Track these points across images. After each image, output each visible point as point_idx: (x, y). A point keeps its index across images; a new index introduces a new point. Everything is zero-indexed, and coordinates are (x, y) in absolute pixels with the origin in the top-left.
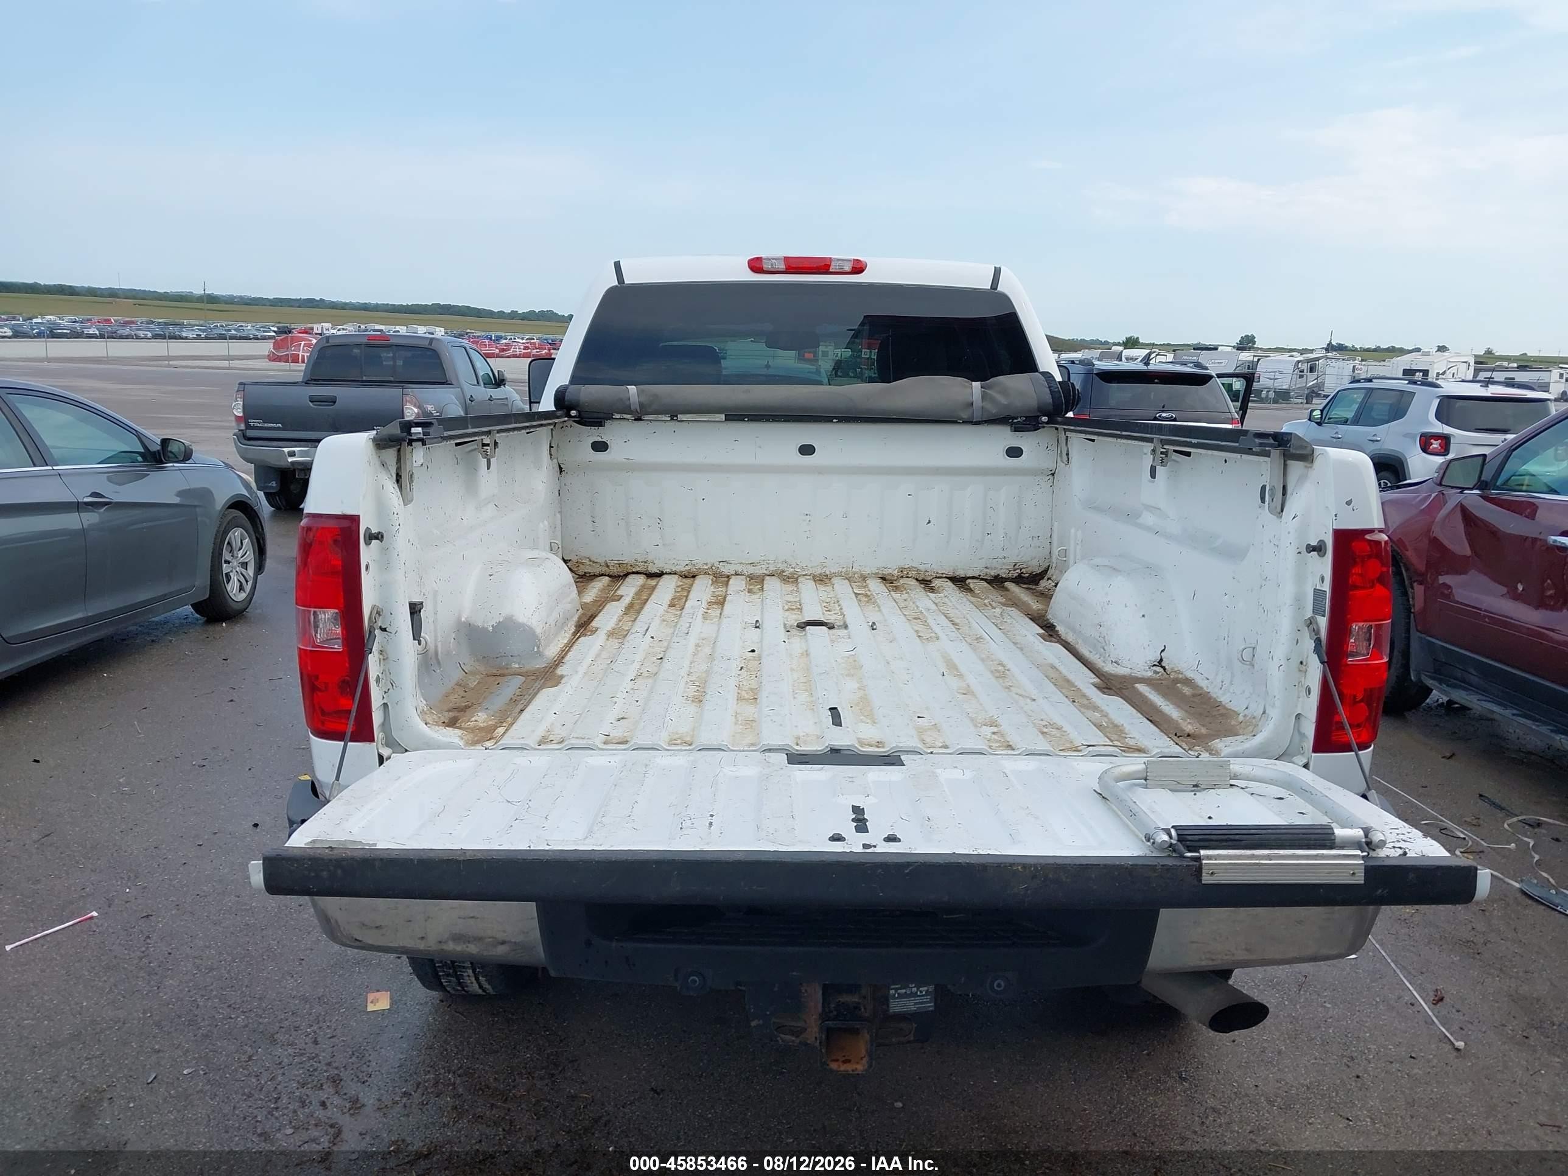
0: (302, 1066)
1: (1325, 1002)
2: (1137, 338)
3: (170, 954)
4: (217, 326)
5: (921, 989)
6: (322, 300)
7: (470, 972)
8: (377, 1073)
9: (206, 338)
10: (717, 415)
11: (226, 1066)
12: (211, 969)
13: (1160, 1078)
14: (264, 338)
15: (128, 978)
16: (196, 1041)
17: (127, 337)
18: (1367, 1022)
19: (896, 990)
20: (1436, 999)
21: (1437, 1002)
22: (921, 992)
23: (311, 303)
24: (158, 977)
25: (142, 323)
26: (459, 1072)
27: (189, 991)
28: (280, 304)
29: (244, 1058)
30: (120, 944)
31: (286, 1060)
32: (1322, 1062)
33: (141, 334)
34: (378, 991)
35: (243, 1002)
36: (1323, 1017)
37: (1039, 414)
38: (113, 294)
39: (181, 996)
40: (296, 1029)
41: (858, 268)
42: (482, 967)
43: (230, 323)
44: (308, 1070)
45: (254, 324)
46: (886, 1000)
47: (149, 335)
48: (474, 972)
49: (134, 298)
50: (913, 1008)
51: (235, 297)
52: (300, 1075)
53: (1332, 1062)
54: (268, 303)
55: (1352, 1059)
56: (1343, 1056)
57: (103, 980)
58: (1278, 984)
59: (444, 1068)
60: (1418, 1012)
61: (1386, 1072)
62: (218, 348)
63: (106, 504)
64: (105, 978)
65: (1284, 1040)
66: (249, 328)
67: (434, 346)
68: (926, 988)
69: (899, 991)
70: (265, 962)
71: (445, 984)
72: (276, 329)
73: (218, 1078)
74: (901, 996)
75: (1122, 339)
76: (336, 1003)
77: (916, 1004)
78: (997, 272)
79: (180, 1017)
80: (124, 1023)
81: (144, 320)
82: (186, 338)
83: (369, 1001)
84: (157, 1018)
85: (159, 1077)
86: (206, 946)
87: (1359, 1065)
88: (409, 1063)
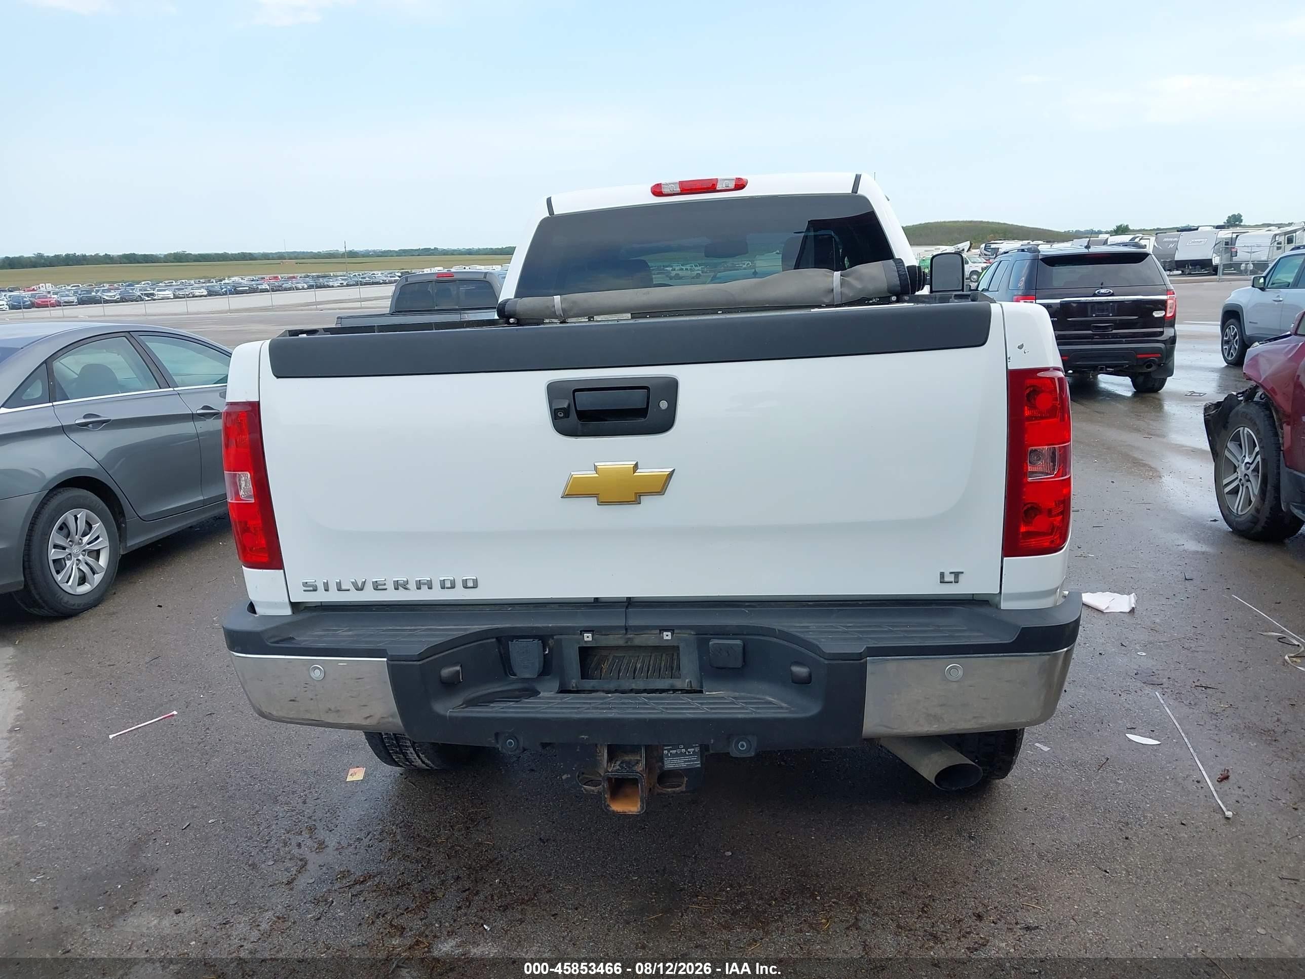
0: (291, 818)
1: (1118, 779)
2: (1127, 226)
3: (220, 740)
4: (355, 275)
5: (689, 750)
6: (436, 249)
7: (411, 749)
8: (342, 824)
9: (348, 285)
10: (624, 315)
11: (239, 818)
12: (246, 751)
13: (952, 836)
14: (390, 282)
15: (187, 757)
16: (223, 800)
17: (290, 289)
18: (1152, 795)
19: (669, 750)
20: (1222, 777)
21: (1221, 781)
22: (689, 752)
23: (427, 252)
24: (208, 756)
25: (301, 277)
26: (400, 825)
27: (227, 766)
28: (404, 254)
29: (253, 812)
30: (188, 733)
31: (281, 814)
32: (1098, 826)
33: (300, 286)
34: (358, 767)
35: (262, 774)
36: (1113, 791)
37: (889, 295)
38: (281, 257)
39: (220, 769)
40: (294, 793)
41: (740, 185)
42: (420, 746)
43: (366, 272)
44: (295, 821)
45: (383, 272)
46: (661, 759)
47: (306, 286)
48: (414, 749)
49: (296, 258)
50: (684, 765)
51: (370, 252)
52: (288, 825)
53: (1107, 826)
54: (395, 254)
55: (1127, 824)
56: (1120, 822)
57: (169, 758)
58: (1081, 765)
59: (390, 822)
60: (1202, 787)
61: (1155, 835)
62: (354, 292)
63: (214, 414)
64: (172, 757)
65: (1071, 809)
66: (379, 275)
67: (488, 279)
68: (693, 749)
69: (671, 751)
70: (284, 746)
71: (396, 760)
72: (400, 274)
73: (231, 826)
74: (673, 755)
75: (1113, 227)
76: (326, 776)
77: (685, 762)
78: (858, 179)
79: (216, 784)
80: (177, 788)
81: (303, 275)
82: (333, 287)
83: (349, 774)
84: (200, 785)
85: (191, 825)
86: (246, 735)
87: (1131, 829)
88: (366, 818)
